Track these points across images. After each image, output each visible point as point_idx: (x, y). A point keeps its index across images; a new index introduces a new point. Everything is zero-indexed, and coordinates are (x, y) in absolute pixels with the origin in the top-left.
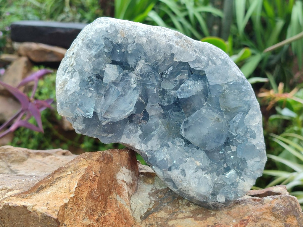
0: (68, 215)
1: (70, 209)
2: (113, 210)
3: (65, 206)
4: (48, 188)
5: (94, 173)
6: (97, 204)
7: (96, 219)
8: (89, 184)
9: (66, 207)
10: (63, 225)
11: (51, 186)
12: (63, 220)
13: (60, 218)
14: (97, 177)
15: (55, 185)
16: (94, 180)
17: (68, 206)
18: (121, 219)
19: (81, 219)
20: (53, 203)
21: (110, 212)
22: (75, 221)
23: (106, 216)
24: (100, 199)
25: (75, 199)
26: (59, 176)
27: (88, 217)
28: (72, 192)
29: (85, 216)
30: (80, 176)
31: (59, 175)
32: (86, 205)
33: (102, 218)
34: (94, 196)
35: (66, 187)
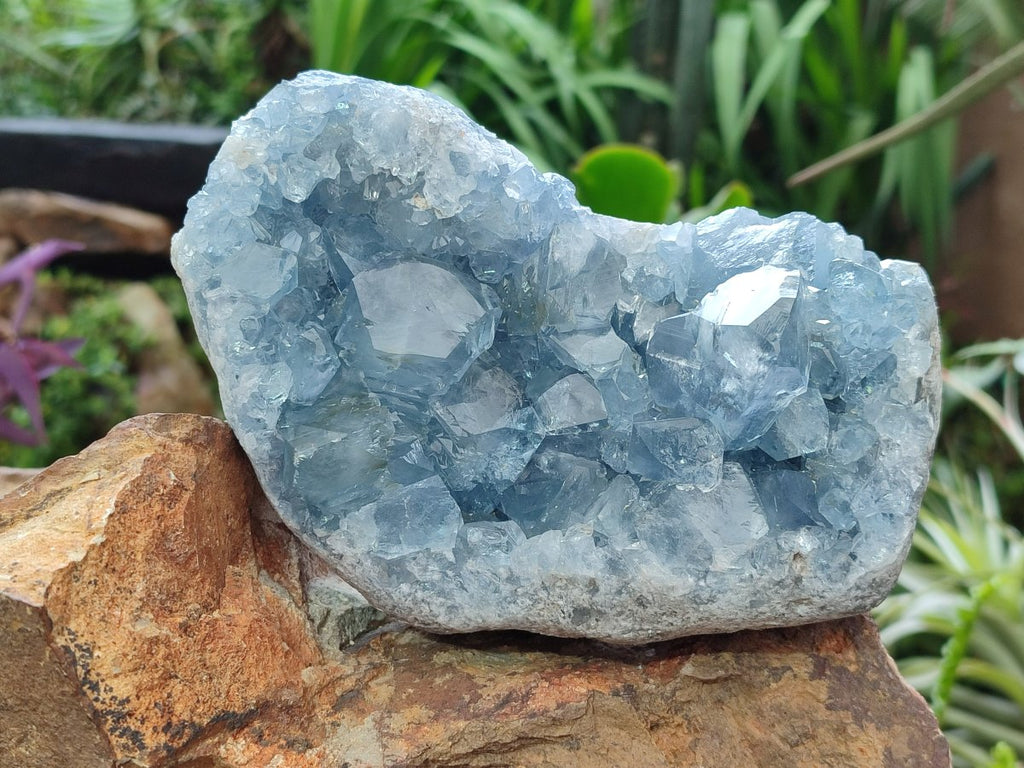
0: (84, 601)
1: (90, 583)
2: (243, 610)
3: (71, 571)
4: (20, 524)
5: (173, 477)
6: (184, 579)
7: (180, 624)
8: (157, 508)
9: (75, 577)
10: (66, 632)
11: (31, 517)
12: (66, 616)
13: (55, 609)
14: (186, 490)
15: (44, 516)
16: (173, 497)
17: (83, 571)
18: (271, 639)
19: (126, 617)
20: (33, 563)
21: (231, 611)
22: (107, 622)
23: (216, 620)
24: (195, 564)
25: (106, 553)
26: (58, 488)
27: (151, 616)
28: (98, 529)
29: (141, 609)
30: (126, 481)
31: (58, 484)
32: (145, 575)
33: (203, 625)
34: (175, 552)
35: (77, 517)
